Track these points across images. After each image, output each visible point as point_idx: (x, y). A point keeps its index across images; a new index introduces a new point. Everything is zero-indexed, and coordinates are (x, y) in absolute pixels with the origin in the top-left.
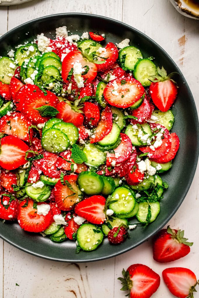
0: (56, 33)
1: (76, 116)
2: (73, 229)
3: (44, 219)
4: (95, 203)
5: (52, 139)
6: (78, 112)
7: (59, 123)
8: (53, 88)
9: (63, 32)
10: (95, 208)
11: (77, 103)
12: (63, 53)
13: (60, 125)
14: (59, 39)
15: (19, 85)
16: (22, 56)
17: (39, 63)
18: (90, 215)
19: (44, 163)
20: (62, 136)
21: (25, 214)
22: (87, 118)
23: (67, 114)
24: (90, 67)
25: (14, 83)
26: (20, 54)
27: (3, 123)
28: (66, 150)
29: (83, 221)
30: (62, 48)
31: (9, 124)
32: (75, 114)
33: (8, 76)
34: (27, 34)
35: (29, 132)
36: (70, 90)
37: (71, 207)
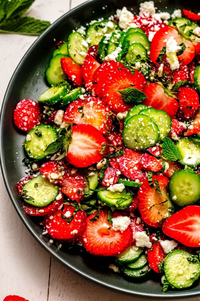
0: (141, 9)
1: (169, 101)
2: (159, 257)
3: (121, 237)
4: (191, 216)
5: (138, 130)
6: (172, 97)
7: (148, 109)
8: (140, 69)
9: (150, 7)
10: (191, 223)
11: (170, 87)
12: (151, 31)
13: (149, 111)
14: (144, 16)
15: (95, 65)
16: (97, 34)
17: (123, 38)
18: (184, 234)
19: (125, 161)
20: (151, 125)
21: (93, 232)
22: (181, 108)
23: (158, 100)
24: (187, 46)
25: (89, 62)
26: (93, 32)
27: (73, 109)
28: (155, 145)
29: (173, 247)
30: (149, 26)
31: (81, 111)
32: (168, 98)
33: (81, 55)
34: (104, 8)
35: (107, 122)
36: (162, 72)
37: (158, 221)
